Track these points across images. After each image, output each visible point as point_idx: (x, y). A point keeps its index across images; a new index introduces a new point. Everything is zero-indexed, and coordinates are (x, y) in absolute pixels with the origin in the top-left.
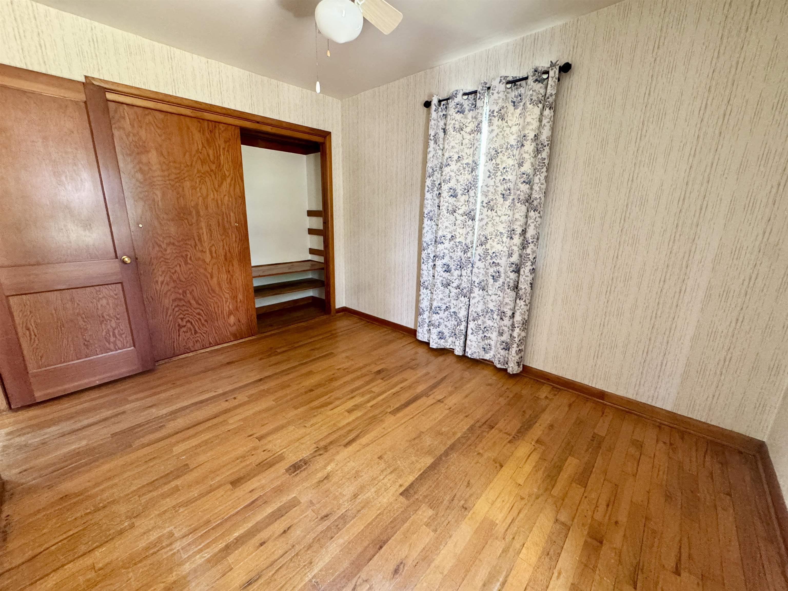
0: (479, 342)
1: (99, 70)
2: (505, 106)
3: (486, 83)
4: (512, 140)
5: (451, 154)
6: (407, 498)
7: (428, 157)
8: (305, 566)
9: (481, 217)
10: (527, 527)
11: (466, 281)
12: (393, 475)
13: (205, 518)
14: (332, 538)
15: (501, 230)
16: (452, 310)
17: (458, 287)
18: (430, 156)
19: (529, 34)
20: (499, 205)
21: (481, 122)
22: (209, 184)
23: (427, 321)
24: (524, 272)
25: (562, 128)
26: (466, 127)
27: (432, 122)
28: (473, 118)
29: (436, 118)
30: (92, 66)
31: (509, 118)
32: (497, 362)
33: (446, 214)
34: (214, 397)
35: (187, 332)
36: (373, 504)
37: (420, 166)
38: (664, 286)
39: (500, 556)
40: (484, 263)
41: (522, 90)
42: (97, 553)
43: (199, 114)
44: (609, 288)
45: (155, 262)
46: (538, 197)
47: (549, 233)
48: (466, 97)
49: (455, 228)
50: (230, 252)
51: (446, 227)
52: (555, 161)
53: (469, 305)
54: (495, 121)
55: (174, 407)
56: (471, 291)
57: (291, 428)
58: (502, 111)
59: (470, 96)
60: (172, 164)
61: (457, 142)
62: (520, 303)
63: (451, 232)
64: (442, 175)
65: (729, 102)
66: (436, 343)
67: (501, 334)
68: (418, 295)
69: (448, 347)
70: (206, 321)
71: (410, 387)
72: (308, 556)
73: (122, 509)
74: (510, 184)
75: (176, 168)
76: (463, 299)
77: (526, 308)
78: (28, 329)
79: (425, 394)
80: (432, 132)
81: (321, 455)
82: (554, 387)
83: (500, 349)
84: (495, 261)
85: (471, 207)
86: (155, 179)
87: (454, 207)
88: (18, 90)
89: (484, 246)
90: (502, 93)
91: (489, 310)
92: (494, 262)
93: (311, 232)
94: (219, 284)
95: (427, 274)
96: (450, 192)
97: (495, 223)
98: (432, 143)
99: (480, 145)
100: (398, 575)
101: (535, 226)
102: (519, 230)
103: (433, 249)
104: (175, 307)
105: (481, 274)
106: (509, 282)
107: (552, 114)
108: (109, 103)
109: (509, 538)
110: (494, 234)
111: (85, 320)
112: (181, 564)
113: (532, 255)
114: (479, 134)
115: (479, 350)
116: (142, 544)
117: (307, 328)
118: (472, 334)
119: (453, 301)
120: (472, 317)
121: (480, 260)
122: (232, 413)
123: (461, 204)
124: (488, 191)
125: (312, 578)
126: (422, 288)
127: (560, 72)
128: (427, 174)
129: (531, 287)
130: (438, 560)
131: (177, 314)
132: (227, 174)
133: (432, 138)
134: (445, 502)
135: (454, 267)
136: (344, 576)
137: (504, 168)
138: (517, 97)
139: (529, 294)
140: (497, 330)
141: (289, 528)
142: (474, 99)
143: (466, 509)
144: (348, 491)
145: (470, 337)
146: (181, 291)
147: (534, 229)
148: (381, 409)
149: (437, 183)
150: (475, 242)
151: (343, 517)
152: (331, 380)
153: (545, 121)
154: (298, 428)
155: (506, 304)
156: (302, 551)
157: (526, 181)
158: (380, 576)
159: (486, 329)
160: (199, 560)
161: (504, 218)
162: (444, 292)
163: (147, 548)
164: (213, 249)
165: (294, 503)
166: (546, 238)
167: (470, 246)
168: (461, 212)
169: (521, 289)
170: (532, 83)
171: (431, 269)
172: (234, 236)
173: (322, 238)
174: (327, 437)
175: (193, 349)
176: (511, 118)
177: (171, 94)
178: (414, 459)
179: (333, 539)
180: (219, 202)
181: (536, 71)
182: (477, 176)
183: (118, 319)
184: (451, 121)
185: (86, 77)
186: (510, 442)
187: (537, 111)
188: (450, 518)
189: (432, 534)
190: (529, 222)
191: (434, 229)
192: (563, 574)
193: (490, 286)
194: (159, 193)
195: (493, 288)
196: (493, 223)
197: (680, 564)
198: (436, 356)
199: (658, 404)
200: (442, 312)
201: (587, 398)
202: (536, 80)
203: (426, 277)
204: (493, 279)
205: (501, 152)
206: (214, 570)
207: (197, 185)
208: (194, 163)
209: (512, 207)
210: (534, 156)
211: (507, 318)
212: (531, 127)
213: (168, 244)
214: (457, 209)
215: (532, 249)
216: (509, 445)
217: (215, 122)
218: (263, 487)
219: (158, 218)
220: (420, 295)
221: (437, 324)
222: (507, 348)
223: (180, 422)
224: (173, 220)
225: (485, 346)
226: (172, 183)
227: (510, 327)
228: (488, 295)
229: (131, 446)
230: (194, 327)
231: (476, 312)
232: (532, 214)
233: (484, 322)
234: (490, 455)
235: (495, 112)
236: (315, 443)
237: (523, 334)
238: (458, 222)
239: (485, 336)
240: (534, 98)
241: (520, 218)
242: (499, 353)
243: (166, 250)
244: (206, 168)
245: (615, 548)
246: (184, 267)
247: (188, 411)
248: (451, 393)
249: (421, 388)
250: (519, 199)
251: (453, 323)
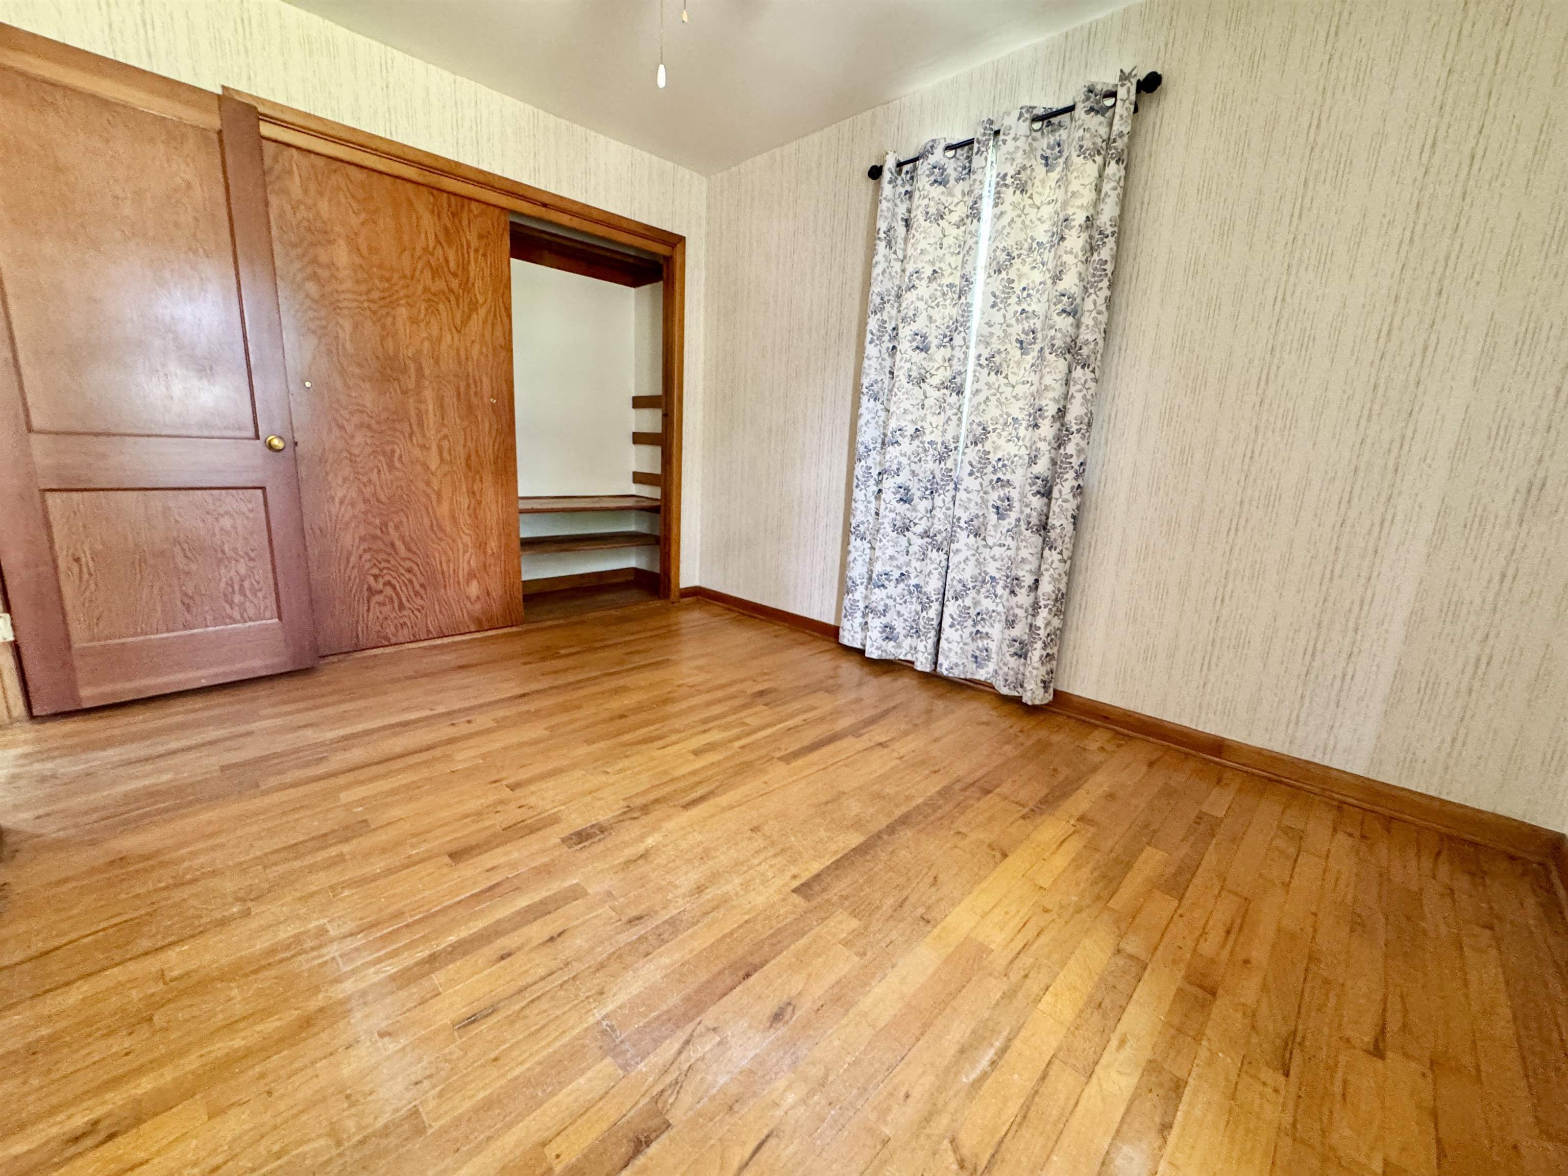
0: (965, 644)
1: (249, 78)
2: (1028, 165)
3: (991, 122)
4: (1042, 233)
5: (920, 266)
6: (807, 898)
7: (874, 275)
8: (588, 998)
9: (976, 386)
10: (1056, 957)
11: (942, 517)
12: (780, 859)
13: (392, 909)
14: (648, 954)
15: (1016, 414)
16: (913, 581)
17: (925, 534)
18: (877, 271)
19: (1077, 24)
20: (1012, 364)
21: (980, 197)
22: (444, 314)
23: (861, 605)
24: (1060, 492)
25: (1142, 203)
26: (951, 211)
27: (884, 205)
28: (963, 194)
29: (890, 196)
30: (236, 70)
31: (1035, 190)
32: (1002, 683)
33: (906, 385)
34: (427, 718)
35: (384, 604)
36: (734, 903)
37: (857, 296)
38: (1349, 513)
39: (997, 1004)
40: (980, 480)
41: (1063, 134)
42: (172, 954)
43: (433, 179)
44: (1234, 523)
45: (331, 457)
46: (1091, 339)
47: (1113, 416)
48: (951, 153)
49: (922, 412)
50: (477, 452)
51: (905, 411)
52: (1128, 269)
53: (948, 567)
54: (1009, 195)
55: (348, 730)
56: (952, 539)
57: (578, 773)
58: (1023, 176)
59: (959, 151)
60: (375, 270)
61: (932, 241)
62: (1052, 556)
63: (914, 422)
64: (899, 311)
65: (1480, 133)
66: (878, 648)
67: (1011, 623)
68: (845, 552)
69: (902, 657)
70: (422, 586)
71: (822, 720)
72: (597, 981)
73: (229, 885)
74: (1036, 320)
75: (381, 278)
76: (934, 555)
77: (1063, 568)
78: (77, 560)
79: (855, 731)
80: (882, 225)
81: (634, 818)
82: (1118, 733)
83: (1007, 655)
84: (1002, 477)
85: (957, 366)
86: (342, 296)
87: (923, 372)
88: (93, 96)
89: (980, 445)
90: (1023, 139)
91: (988, 578)
92: (999, 480)
93: (639, 438)
94: (454, 518)
95: (864, 509)
96: (914, 340)
97: (1003, 400)
98: (881, 246)
99: (977, 243)
100: (780, 1024)
101: (1084, 397)
102: (1051, 409)
103: (878, 458)
104: (365, 551)
105: (973, 503)
106: (1029, 516)
107: (1123, 173)
108: (264, 142)
109: (1015, 976)
110: (1001, 421)
111: (189, 554)
112: (338, 980)
113: (1078, 456)
114: (975, 221)
115: (964, 661)
116: (260, 945)
117: (622, 620)
118: (952, 626)
119: (915, 564)
120: (952, 591)
121: (971, 474)
122: (461, 745)
123: (937, 366)
124: (992, 334)
125: (603, 1019)
126: (853, 537)
127: (1138, 91)
128: (871, 308)
129: (1074, 524)
130: (866, 1003)
131: (368, 565)
132: (481, 299)
133: (882, 235)
134: (884, 908)
135: (919, 494)
136: (669, 1020)
137: (1024, 289)
138: (1053, 149)
139: (1070, 538)
140: (1004, 618)
141: (560, 935)
142: (968, 157)
143: (928, 922)
144: (687, 879)
145: (947, 632)
146: (377, 521)
147: (1082, 405)
148: (763, 752)
149: (889, 327)
150: (962, 439)
151: (672, 922)
152: (665, 702)
153: (1107, 187)
154: (592, 774)
155: (1023, 560)
156: (586, 973)
157: (1068, 309)
158: (744, 1023)
159: (979, 618)
160: (373, 976)
161: (1021, 390)
162: (897, 543)
163: (273, 951)
164: (445, 443)
165: (575, 893)
166: (1105, 425)
167: (952, 447)
168: (935, 381)
169: (1054, 527)
170: (1083, 116)
171: (873, 499)
172: (487, 425)
173: (658, 450)
174: (645, 792)
175: (393, 640)
176: (1040, 190)
177: (382, 135)
178: (823, 834)
179: (651, 956)
180: (463, 353)
181: (1090, 91)
182: (969, 305)
183: (251, 559)
184: (920, 202)
185: (224, 87)
186: (1024, 817)
187: (1091, 169)
188: (894, 935)
189: (856, 959)
190: (1072, 390)
191: (882, 419)
192: (1131, 1042)
193: (989, 527)
194: (348, 325)
195: (996, 530)
196: (998, 400)
197: (1384, 1041)
198: (877, 675)
199: (1337, 762)
200: (893, 584)
201: (1187, 754)
202: (1092, 109)
203: (861, 515)
204: (998, 513)
205: (1019, 256)
206: (403, 994)
207: (422, 316)
208: (418, 273)
209: (1038, 366)
210: (1084, 259)
211: (1023, 591)
212: (1079, 202)
213: (361, 425)
214: (928, 375)
215: (1077, 444)
216: (1021, 822)
217: (462, 197)
218: (514, 865)
219: (343, 372)
220: (849, 552)
221: (881, 608)
222: (1022, 654)
223: (357, 754)
224: (371, 380)
225: (978, 653)
226: (374, 307)
227: (1030, 610)
228: (986, 546)
229: (258, 786)
230: (397, 594)
231: (960, 581)
232: (1078, 373)
233: (976, 603)
234: (982, 836)
235: (1008, 177)
236: (624, 800)
237: (1056, 622)
238: (929, 402)
239: (978, 632)
240: (1087, 144)
241: (1053, 384)
242: (1005, 664)
243: (352, 437)
244: (441, 285)
245: (1244, 1005)
246: (386, 476)
247: (375, 737)
248: (906, 734)
249: (844, 723)
250: (1053, 345)
251: (913, 607)
